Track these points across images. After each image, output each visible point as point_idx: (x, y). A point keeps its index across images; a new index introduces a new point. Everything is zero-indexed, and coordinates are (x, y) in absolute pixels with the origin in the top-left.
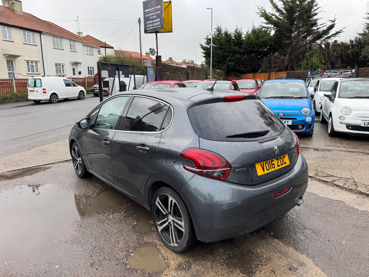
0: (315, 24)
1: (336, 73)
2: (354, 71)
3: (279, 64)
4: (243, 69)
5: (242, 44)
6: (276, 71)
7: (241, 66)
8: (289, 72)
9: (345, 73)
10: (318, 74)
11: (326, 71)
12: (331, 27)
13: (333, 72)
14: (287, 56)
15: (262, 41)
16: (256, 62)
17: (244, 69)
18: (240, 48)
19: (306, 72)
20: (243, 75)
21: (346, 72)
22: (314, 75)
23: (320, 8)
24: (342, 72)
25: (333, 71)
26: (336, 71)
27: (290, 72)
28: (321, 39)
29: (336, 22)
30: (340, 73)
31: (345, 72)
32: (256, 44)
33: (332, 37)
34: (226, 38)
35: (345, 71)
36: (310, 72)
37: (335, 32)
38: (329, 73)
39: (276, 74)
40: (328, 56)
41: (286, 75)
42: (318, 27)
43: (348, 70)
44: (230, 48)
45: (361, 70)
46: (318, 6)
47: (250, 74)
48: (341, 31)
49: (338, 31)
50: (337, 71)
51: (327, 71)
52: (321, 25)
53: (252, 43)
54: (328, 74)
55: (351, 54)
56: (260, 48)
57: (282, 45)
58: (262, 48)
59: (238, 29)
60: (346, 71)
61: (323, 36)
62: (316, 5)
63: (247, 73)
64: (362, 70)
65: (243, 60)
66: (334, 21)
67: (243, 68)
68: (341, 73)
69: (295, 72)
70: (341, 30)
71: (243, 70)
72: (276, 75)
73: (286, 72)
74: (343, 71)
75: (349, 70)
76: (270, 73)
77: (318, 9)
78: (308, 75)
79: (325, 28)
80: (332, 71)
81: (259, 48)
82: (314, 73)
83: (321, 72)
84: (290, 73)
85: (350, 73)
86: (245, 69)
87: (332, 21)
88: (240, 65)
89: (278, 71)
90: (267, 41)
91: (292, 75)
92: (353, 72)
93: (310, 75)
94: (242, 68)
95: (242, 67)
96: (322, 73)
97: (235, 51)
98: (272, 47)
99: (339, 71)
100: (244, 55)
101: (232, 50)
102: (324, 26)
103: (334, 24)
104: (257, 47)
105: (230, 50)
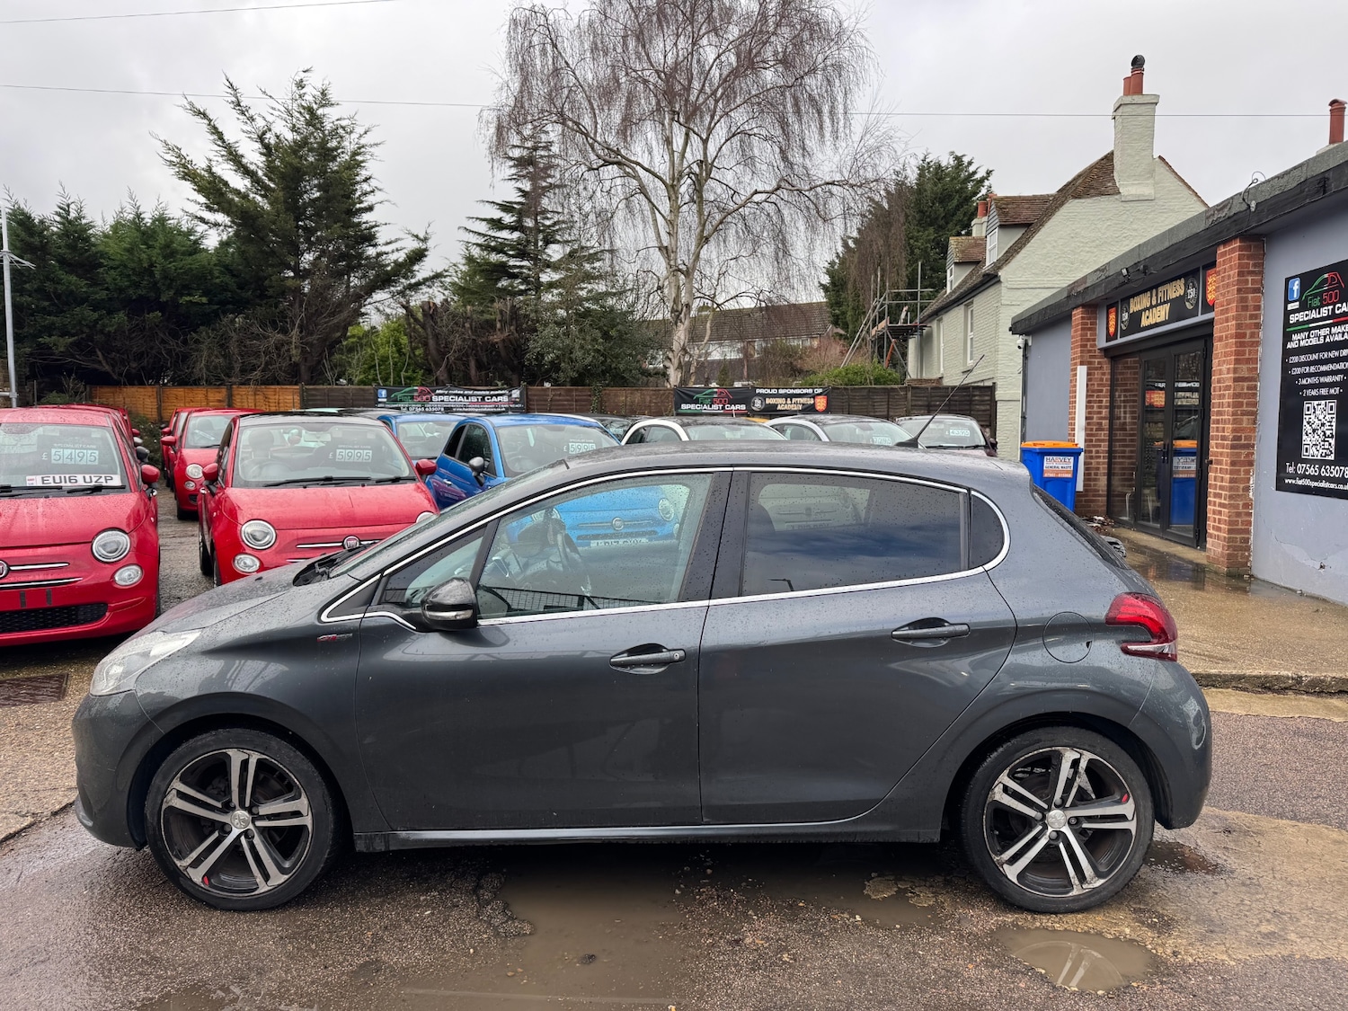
0: (369, 238)
1: (467, 398)
2: (516, 393)
3: (263, 359)
4: (107, 368)
5: (101, 265)
6: (257, 383)
7: (99, 353)
8: (307, 387)
9: (494, 399)
10: (412, 398)
11: (438, 392)
12: (418, 256)
13: (459, 395)
14: (295, 332)
15: (190, 268)
16: (163, 341)
17: (113, 366)
18: (94, 282)
19: (372, 391)
20: (106, 390)
21: (497, 396)
22: (401, 401)
23: (380, 190)
24: (484, 397)
25: (459, 392)
26: (466, 392)
27: (311, 387)
28: (392, 289)
29: (430, 244)
30: (480, 398)
31: (492, 396)
32: (166, 278)
33: (423, 287)
34: (23, 234)
35: (492, 393)
36: (384, 392)
37: (432, 274)
38: (445, 398)
39: (255, 394)
40: (437, 344)
41: (297, 398)
42: (380, 249)
43: (500, 392)
44: (48, 278)
45: (533, 392)
46: (373, 183)
47: (142, 390)
48: (447, 274)
49: (439, 271)
50: (471, 392)
51: (440, 392)
52: (387, 244)
53: (149, 271)
54: (443, 401)
55: (500, 345)
56: (182, 295)
57: (270, 292)
58: (190, 295)
59: (72, 206)
60: (497, 392)
61: (395, 281)
62: (366, 180)
63: (125, 384)
64: (538, 393)
65: (109, 332)
66: (425, 240)
67: (107, 362)
68: (483, 399)
69: (332, 390)
70: (446, 271)
71: (107, 373)
72: (257, 397)
73: (297, 387)
74: (488, 393)
75: (503, 392)
76: (230, 389)
77: (373, 192)
78: (380, 400)
79: (401, 256)
80: (454, 392)
81: (179, 293)
82: (399, 395)
83: (422, 393)
84: (314, 392)
85: (505, 399)
86: (117, 370)
87: (417, 236)
88: (92, 353)
89: (266, 382)
90: (211, 272)
91: (322, 398)
92: (514, 396)
93: (385, 400)
94: (104, 363)
95: (101, 357)
96: (424, 398)
97: (72, 292)
98: (229, 294)
99: (476, 392)
100: (110, 312)
101: (59, 287)
102: (397, 250)
103: (426, 250)
104: (169, 287)
105: (48, 285)
